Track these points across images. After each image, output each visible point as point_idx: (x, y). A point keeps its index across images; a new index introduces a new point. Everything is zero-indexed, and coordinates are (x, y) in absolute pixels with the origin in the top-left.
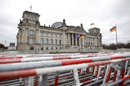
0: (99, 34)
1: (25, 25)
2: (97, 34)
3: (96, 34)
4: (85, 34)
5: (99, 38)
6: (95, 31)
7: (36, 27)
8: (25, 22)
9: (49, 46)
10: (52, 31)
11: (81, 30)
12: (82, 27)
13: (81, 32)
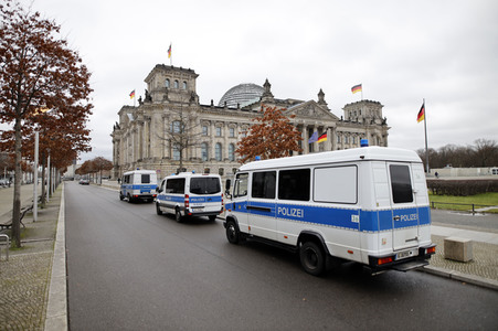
0: (378, 122)
1: (160, 107)
2: (372, 122)
3: (368, 121)
4: (333, 124)
5: (380, 135)
6: (365, 110)
7: (189, 110)
8: (160, 96)
9: (227, 163)
10: (234, 119)
11: (320, 112)
12: (322, 101)
13: (319, 118)
